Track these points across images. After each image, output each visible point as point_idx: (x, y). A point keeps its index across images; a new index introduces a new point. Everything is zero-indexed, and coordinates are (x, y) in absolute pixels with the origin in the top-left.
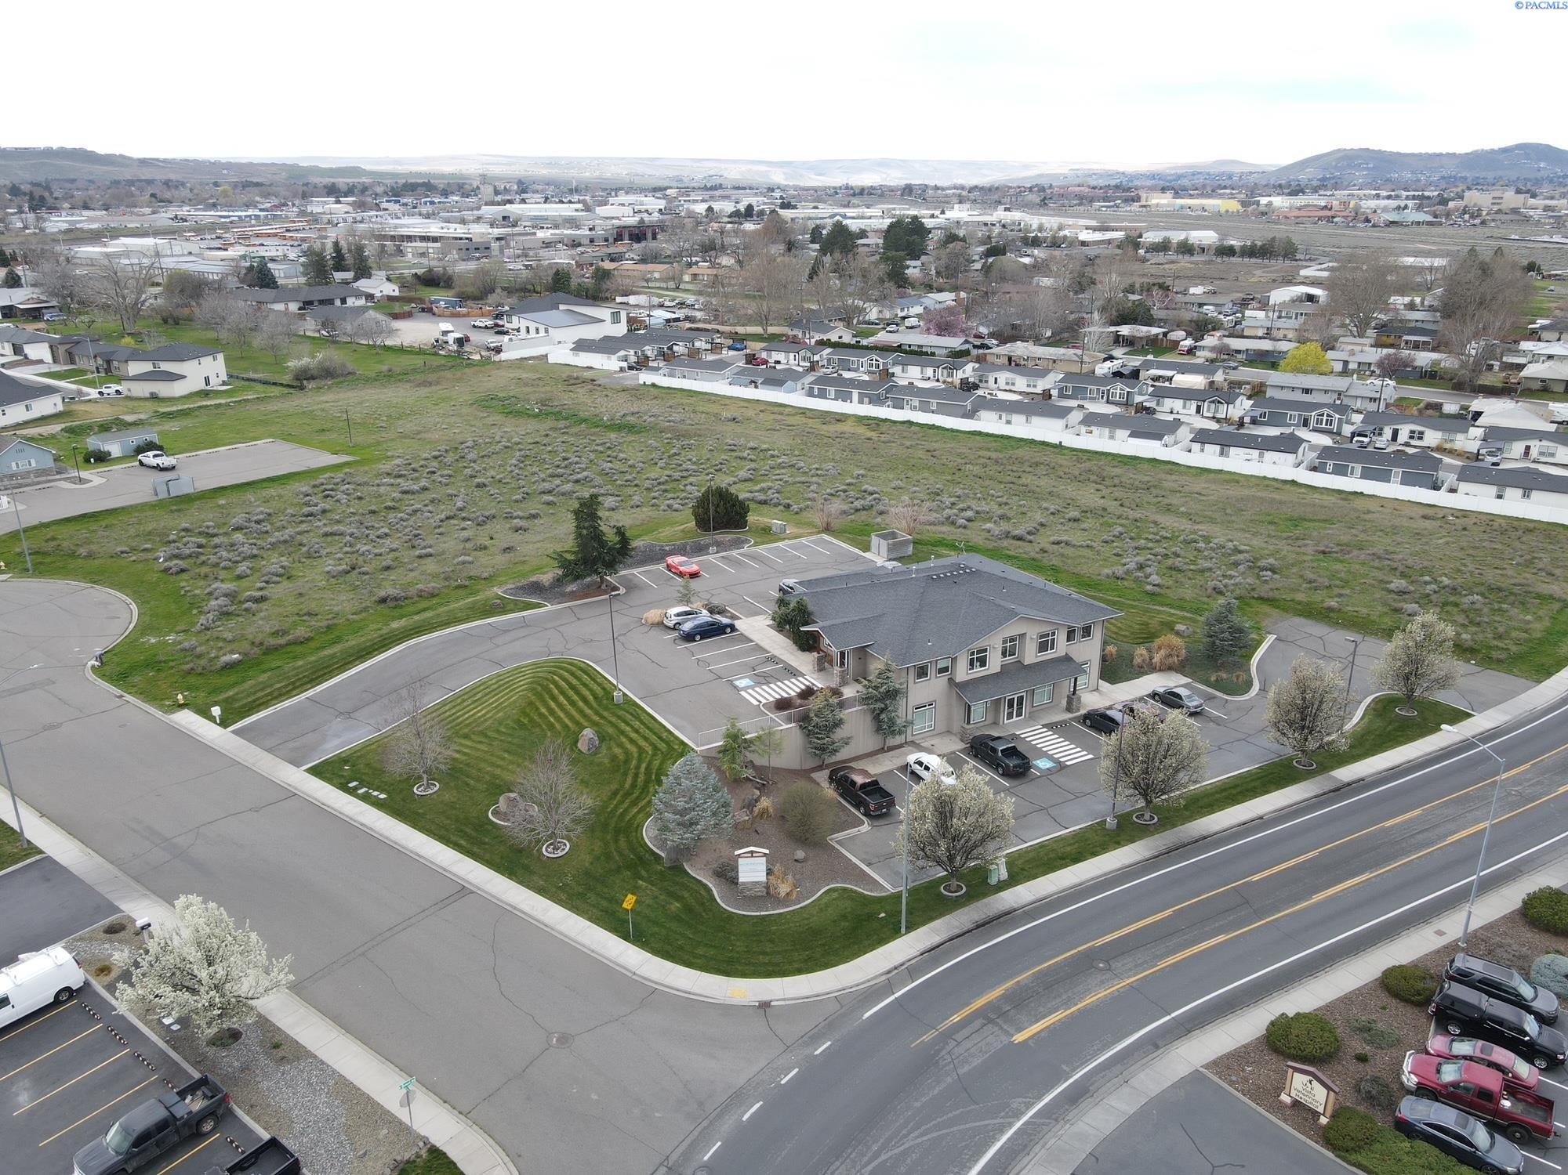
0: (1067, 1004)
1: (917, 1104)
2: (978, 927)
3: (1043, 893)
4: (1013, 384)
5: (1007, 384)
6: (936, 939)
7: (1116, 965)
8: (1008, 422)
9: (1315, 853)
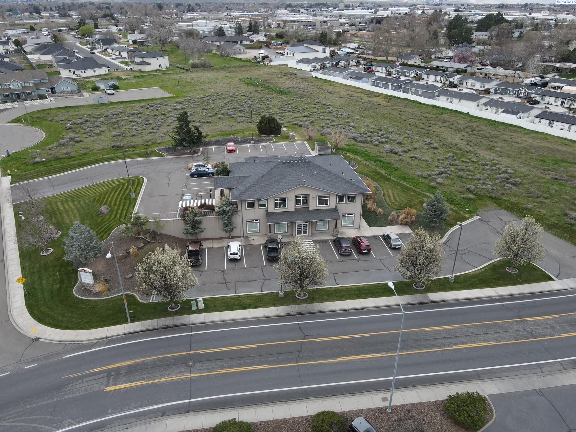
0: (150, 379)
1: (28, 407)
2: (163, 328)
3: (210, 320)
4: (474, 86)
5: (471, 85)
6: (139, 329)
7: (197, 365)
8: (451, 102)
9: (368, 335)
